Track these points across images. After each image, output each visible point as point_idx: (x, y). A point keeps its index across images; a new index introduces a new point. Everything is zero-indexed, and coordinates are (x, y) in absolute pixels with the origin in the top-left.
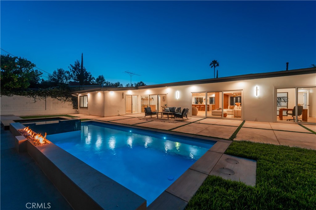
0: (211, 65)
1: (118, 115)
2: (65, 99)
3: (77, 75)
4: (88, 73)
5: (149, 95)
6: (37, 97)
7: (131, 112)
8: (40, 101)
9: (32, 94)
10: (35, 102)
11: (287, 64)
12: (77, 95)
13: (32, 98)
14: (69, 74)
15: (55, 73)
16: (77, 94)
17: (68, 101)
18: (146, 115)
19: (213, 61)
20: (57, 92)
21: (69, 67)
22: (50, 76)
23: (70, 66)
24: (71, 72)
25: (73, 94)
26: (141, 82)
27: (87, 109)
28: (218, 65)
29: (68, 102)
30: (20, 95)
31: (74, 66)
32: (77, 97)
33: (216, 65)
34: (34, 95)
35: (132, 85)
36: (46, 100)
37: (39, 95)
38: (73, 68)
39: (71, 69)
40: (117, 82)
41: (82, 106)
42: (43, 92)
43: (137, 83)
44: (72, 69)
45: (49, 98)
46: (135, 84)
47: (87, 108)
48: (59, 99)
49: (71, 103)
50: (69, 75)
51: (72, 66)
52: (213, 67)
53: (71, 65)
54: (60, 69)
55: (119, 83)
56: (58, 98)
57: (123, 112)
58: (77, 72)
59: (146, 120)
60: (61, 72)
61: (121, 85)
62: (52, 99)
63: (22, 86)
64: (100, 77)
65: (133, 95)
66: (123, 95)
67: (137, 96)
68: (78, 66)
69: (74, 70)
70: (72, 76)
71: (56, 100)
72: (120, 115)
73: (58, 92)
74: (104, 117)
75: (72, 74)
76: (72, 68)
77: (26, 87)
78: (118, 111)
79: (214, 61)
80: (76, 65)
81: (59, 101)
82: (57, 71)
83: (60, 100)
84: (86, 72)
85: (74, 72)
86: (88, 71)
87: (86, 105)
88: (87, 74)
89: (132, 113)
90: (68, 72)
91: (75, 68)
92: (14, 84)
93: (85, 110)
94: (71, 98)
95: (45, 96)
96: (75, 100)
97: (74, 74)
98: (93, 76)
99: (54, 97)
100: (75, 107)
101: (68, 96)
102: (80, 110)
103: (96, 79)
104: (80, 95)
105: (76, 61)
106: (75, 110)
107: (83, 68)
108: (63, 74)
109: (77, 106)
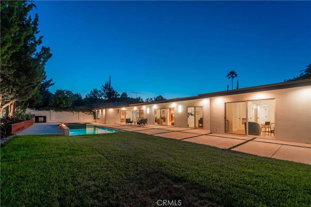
0: (228, 76)
2: (89, 113)
3: (106, 93)
6: (74, 112)
8: (76, 114)
9: (72, 111)
10: (73, 115)
11: (228, 86)
12: (96, 111)
13: (72, 113)
14: (101, 92)
15: (91, 92)
18: (126, 123)
19: (230, 72)
20: (85, 109)
21: (101, 87)
23: (102, 86)
25: (93, 110)
26: (160, 96)
28: (236, 75)
29: (91, 115)
30: (66, 111)
31: (104, 86)
33: (234, 75)
35: (151, 99)
37: (76, 111)
39: (102, 89)
40: (138, 97)
41: (97, 118)
42: (77, 109)
43: (156, 97)
44: (103, 89)
45: (80, 113)
46: (154, 98)
49: (93, 116)
50: (101, 94)
51: (103, 86)
52: (231, 78)
54: (95, 89)
55: (140, 98)
58: (107, 91)
60: (95, 91)
61: (141, 99)
62: (82, 113)
63: (67, 106)
64: (123, 93)
65: (126, 110)
66: (118, 110)
68: (107, 86)
70: (103, 94)
71: (84, 114)
74: (106, 124)
77: (69, 107)
78: (115, 121)
79: (232, 71)
81: (86, 114)
82: (93, 91)
84: (113, 90)
85: (104, 91)
86: (114, 89)
87: (99, 118)
88: (114, 92)
90: (100, 91)
91: (105, 88)
92: (64, 105)
93: (99, 120)
94: (92, 113)
95: (78, 112)
96: (94, 114)
97: (104, 92)
98: (119, 93)
99: (83, 112)
100: (95, 118)
101: (91, 111)
102: (97, 120)
103: (121, 95)
104: (97, 111)
105: (106, 82)
106: (95, 120)
107: (111, 87)
108: (97, 92)
109: (95, 117)
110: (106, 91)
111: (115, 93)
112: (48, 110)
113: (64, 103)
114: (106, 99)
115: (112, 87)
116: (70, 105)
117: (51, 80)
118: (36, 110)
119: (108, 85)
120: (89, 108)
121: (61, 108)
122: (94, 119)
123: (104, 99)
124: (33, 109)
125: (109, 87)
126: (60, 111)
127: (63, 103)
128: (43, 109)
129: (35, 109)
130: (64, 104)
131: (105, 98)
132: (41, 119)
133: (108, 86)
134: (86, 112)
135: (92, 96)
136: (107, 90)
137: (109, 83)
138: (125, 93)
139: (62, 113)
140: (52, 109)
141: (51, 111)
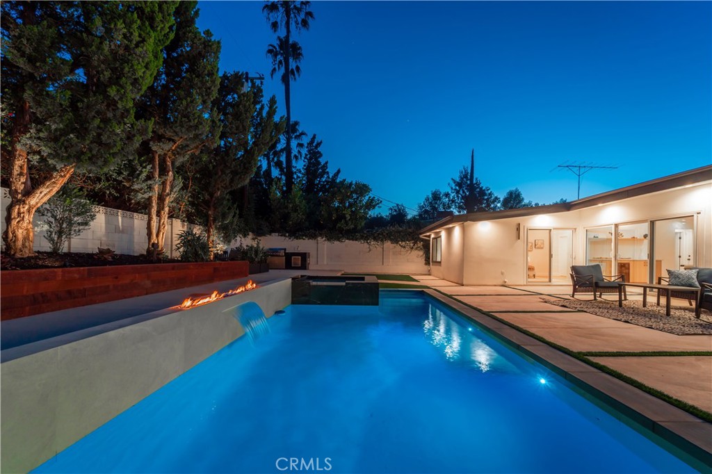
1: (500, 282)
2: (412, 245)
3: (463, 198)
4: (484, 190)
5: (616, 226)
6: (372, 243)
7: (547, 280)
8: (376, 248)
9: (365, 238)
10: (370, 250)
12: (429, 236)
13: (366, 245)
14: (449, 197)
15: (427, 199)
16: (428, 234)
17: (416, 249)
18: (575, 290)
20: (399, 232)
21: (449, 184)
22: (420, 207)
23: (452, 182)
24: (452, 192)
25: (421, 234)
27: (440, 265)
29: (416, 252)
31: (458, 180)
32: (429, 241)
34: (368, 239)
36: (383, 248)
37: (375, 239)
38: (456, 185)
39: (452, 188)
41: (434, 260)
42: (379, 234)
44: (454, 188)
45: (388, 244)
47: (440, 262)
48: (402, 246)
49: (421, 253)
50: (449, 201)
51: (455, 182)
53: (453, 179)
54: (435, 192)
56: (400, 243)
57: (518, 278)
58: (464, 192)
59: (563, 306)
60: (436, 196)
63: (355, 226)
64: (511, 194)
65: (554, 229)
66: (518, 229)
67: (570, 232)
68: (465, 180)
69: (457, 188)
70: (453, 201)
71: (398, 247)
72: (508, 282)
73: (401, 231)
74: (463, 285)
75: (454, 197)
76: (453, 185)
77: (359, 227)
78: (502, 273)
80: (462, 179)
81: (402, 249)
82: (431, 196)
83: (404, 247)
84: (481, 188)
85: (458, 192)
86: (484, 185)
87: (439, 260)
88: (482, 193)
89: (550, 281)
90: (447, 195)
91: (460, 185)
92: (347, 223)
93: (438, 267)
94: (420, 244)
95: (382, 241)
96: (426, 247)
97: (458, 197)
98: (496, 194)
99: (395, 241)
100: (427, 262)
101: (416, 239)
102: (433, 268)
103: (501, 199)
104: (433, 236)
105: (462, 169)
106: (427, 267)
107: (474, 182)
108: (439, 199)
109: (429, 258)
110: (461, 192)
111: (485, 194)
112: (313, 237)
113: (348, 217)
114: (462, 213)
115: (476, 179)
116: (363, 224)
117: (339, 171)
118: (290, 236)
119: (465, 176)
120: (410, 230)
121: (341, 231)
122: (426, 264)
123: (457, 213)
124: (285, 236)
125: (469, 182)
126: (338, 239)
127: (345, 218)
128: (303, 235)
129: (287, 234)
130: (348, 219)
131: (460, 212)
132: (297, 260)
133: (467, 180)
134: (402, 241)
135: (428, 208)
136: (464, 189)
137: (469, 171)
138: (517, 190)
139: (343, 244)
140: (321, 235)
141: (319, 238)
